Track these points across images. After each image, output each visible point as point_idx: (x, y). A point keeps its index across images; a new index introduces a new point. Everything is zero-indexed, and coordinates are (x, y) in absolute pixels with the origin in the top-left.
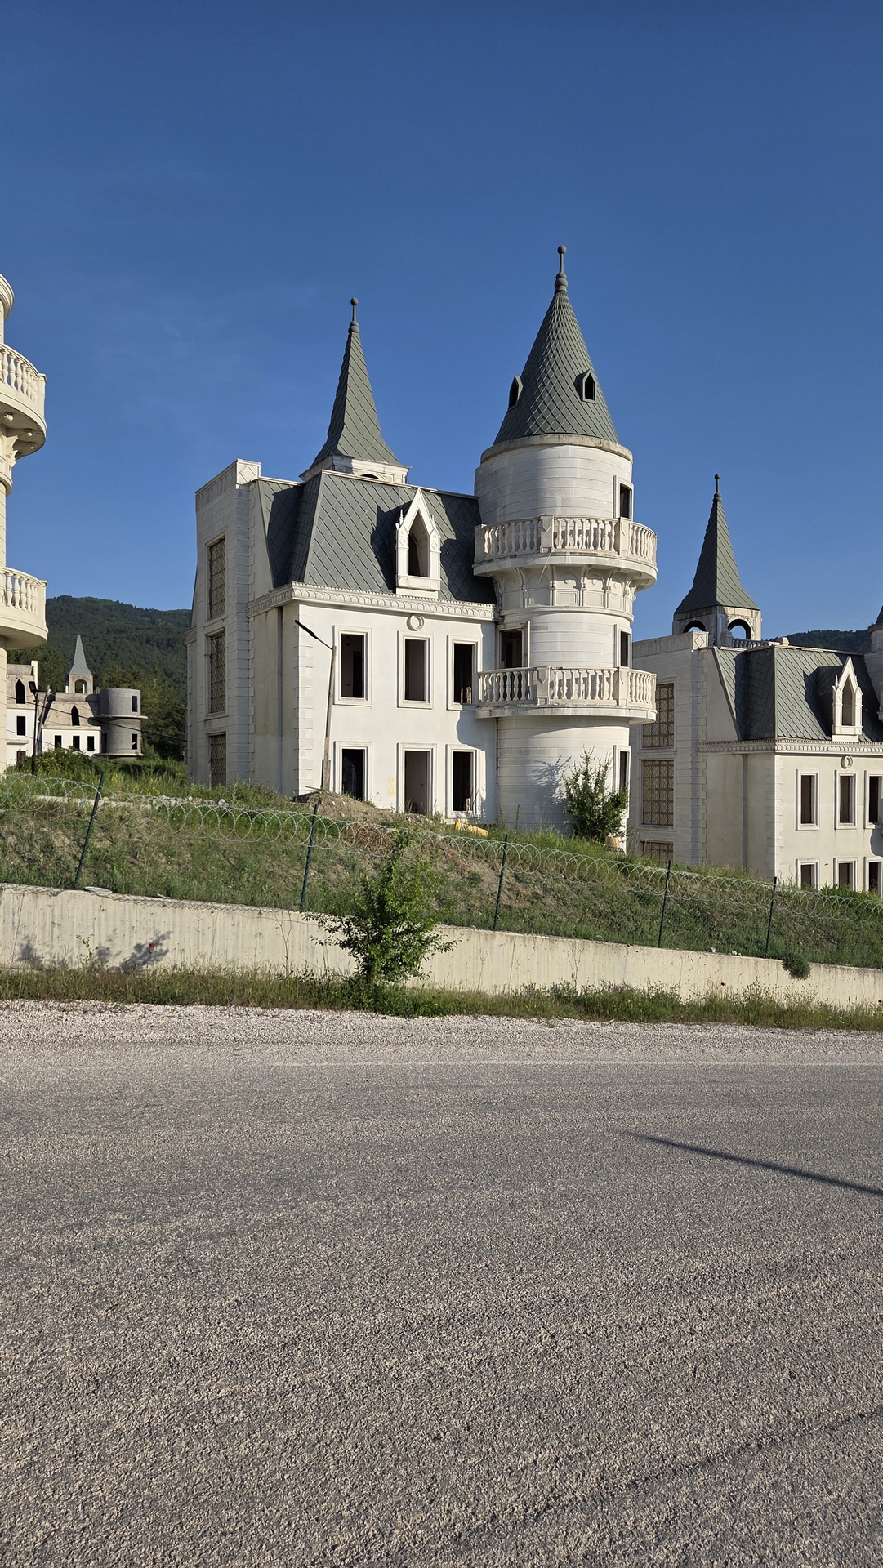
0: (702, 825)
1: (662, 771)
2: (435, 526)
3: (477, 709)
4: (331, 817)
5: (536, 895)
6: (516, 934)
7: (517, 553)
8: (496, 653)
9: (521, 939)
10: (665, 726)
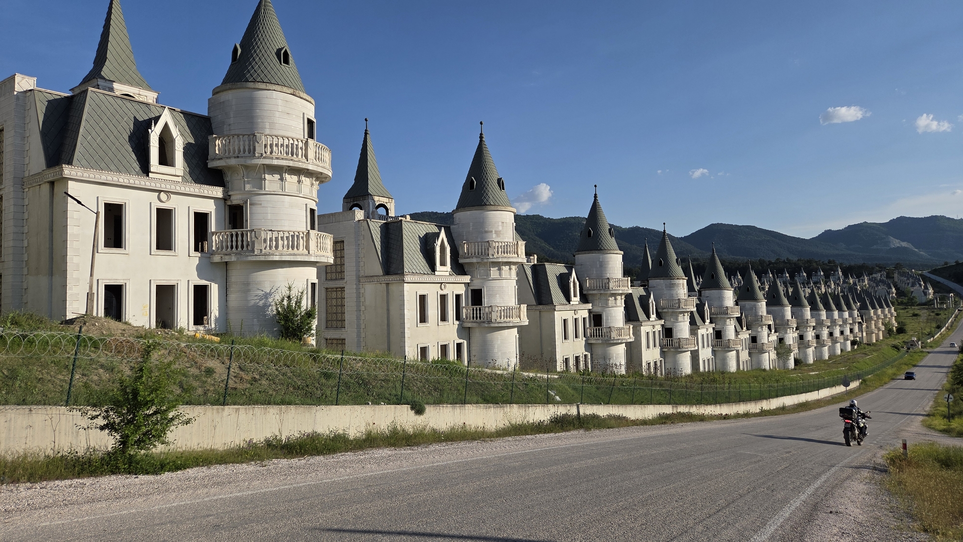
0: (363, 326)
1: (338, 295)
2: (179, 133)
3: (211, 256)
4: (95, 335)
5: (255, 380)
6: (240, 407)
7: (239, 155)
8: (225, 219)
9: (244, 410)
10: (339, 266)
